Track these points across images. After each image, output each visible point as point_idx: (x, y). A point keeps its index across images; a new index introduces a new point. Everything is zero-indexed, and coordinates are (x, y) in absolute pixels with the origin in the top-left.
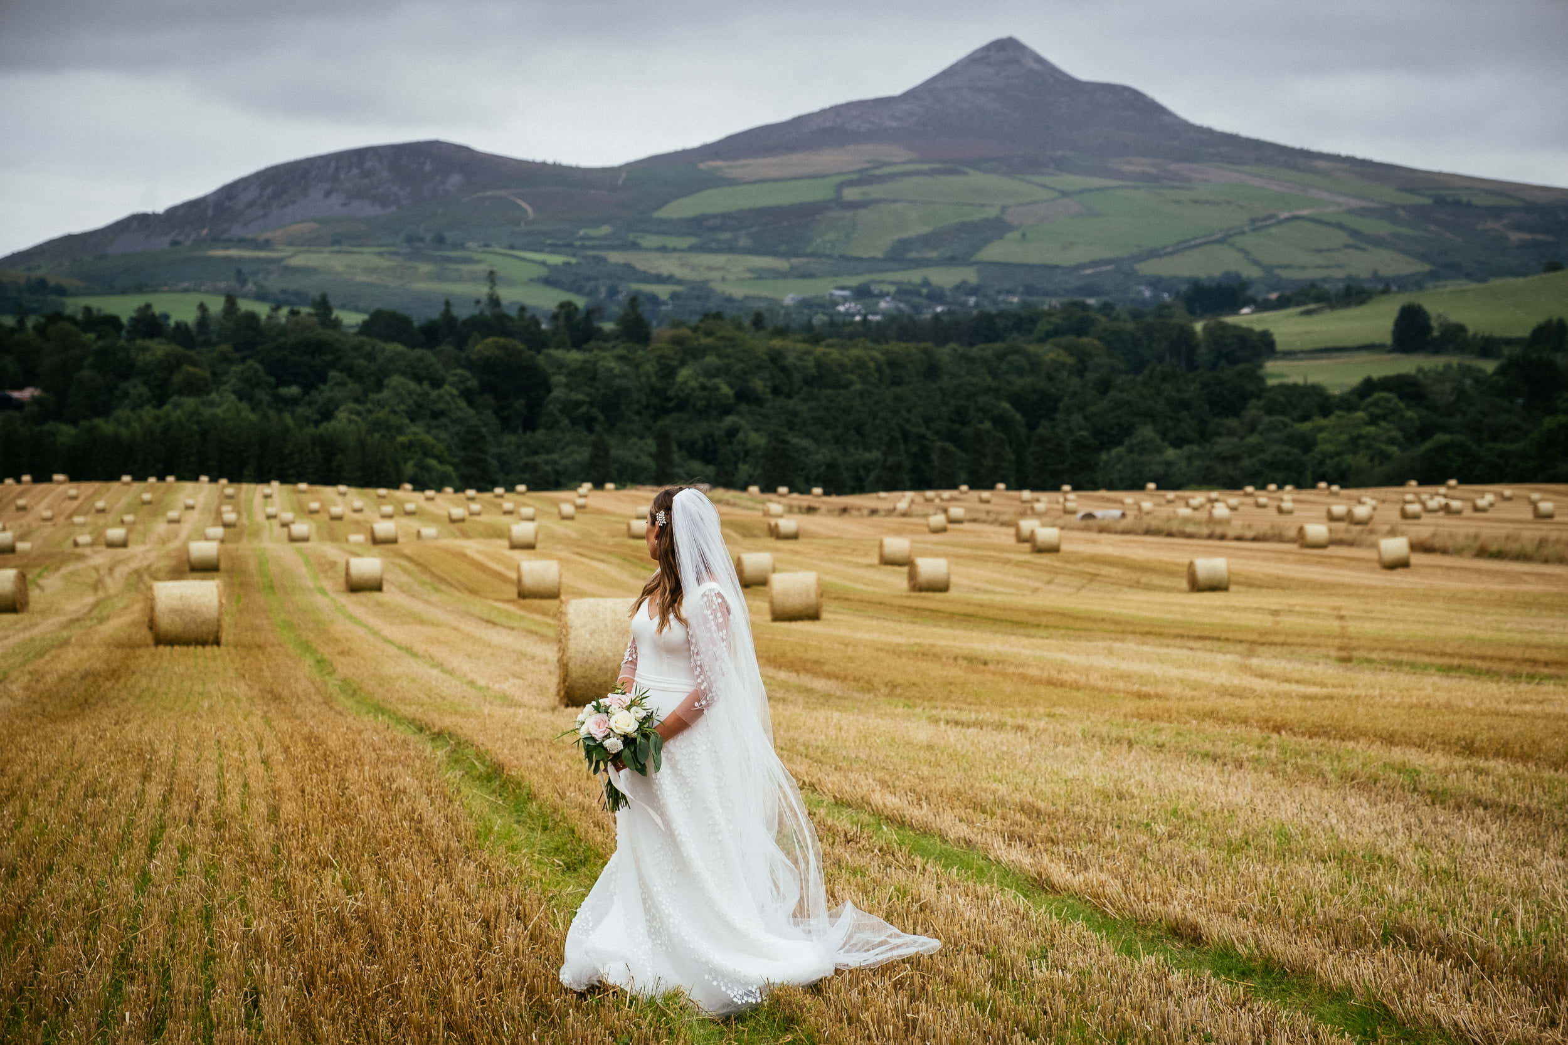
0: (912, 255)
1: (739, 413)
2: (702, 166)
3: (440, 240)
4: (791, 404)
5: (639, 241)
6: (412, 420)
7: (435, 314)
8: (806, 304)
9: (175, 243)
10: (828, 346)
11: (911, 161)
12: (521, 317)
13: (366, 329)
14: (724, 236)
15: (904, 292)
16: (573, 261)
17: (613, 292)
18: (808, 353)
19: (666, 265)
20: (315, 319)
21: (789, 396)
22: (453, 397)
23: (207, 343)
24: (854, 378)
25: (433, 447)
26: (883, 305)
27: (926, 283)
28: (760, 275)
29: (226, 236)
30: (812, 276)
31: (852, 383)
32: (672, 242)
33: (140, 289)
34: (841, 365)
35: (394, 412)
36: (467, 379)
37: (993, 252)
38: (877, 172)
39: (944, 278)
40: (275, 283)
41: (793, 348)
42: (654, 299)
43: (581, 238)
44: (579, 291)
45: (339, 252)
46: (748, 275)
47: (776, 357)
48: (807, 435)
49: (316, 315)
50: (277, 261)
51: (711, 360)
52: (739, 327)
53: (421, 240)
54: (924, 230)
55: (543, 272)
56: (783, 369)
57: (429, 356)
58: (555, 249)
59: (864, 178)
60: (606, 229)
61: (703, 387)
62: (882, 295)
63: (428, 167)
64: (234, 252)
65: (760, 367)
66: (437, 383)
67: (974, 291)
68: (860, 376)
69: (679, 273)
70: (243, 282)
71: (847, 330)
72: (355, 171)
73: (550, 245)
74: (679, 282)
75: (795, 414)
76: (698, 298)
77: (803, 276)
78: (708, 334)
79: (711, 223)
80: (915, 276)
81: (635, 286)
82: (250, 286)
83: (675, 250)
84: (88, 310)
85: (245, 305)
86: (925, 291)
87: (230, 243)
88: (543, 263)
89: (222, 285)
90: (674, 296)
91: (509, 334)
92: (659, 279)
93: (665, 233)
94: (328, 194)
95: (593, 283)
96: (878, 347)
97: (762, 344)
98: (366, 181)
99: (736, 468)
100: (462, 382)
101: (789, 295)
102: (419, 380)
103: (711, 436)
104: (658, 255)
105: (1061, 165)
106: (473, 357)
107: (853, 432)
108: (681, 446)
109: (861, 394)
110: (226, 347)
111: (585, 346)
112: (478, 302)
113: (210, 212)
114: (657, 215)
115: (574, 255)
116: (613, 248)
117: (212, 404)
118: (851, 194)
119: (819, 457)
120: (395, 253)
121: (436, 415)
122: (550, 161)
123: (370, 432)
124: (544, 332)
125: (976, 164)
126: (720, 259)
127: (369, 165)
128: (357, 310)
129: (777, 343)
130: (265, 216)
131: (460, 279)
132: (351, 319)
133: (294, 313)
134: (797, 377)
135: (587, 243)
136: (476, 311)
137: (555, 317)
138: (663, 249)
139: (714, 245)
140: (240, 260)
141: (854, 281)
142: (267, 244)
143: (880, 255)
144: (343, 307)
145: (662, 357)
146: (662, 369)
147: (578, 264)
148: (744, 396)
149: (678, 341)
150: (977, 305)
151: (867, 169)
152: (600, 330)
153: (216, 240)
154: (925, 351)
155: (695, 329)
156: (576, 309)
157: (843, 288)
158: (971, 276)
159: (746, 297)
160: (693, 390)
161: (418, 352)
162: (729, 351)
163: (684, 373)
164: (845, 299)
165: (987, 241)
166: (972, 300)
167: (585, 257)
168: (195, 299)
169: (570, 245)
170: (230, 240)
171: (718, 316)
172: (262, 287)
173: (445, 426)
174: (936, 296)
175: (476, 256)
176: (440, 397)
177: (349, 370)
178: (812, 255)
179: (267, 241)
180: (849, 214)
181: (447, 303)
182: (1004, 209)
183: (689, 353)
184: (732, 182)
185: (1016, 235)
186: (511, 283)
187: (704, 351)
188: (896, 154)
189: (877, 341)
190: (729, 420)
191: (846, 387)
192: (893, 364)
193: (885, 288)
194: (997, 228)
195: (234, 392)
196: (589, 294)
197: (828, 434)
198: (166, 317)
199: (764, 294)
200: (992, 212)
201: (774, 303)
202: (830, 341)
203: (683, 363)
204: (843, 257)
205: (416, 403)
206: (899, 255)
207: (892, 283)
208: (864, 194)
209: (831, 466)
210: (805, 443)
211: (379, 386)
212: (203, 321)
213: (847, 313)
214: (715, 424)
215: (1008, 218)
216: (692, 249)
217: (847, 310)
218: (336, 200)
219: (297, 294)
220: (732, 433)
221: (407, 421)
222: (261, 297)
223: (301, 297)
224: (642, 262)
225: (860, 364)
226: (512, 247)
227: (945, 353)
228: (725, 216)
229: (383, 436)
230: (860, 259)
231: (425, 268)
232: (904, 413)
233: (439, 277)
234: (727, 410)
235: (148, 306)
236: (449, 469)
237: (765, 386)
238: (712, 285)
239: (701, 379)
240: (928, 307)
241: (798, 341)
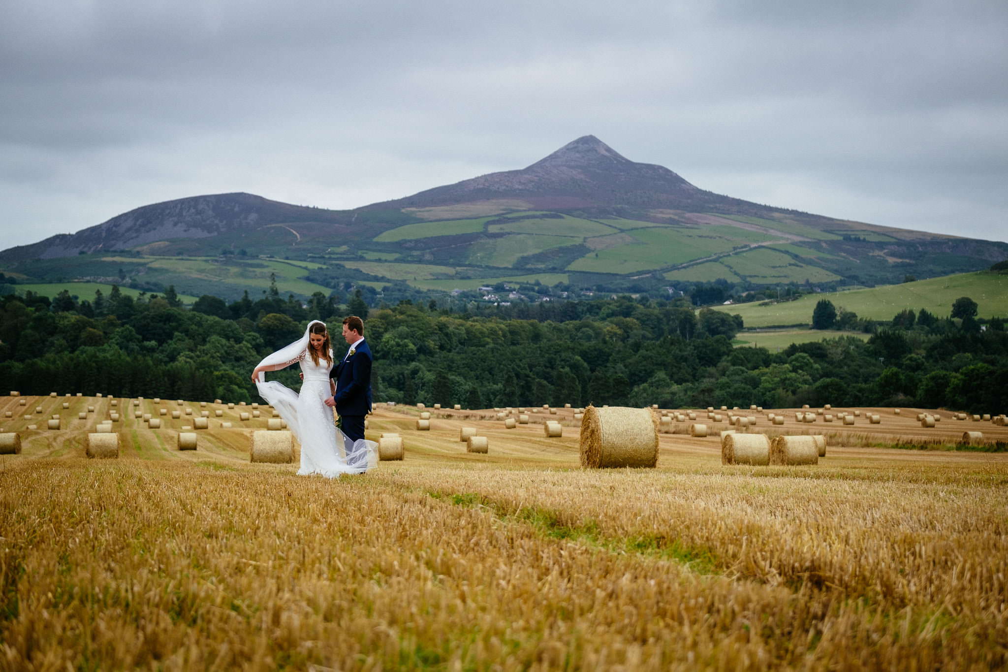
0: (528, 266)
1: (419, 361)
2: (403, 211)
3: (244, 253)
4: (451, 355)
5: (365, 255)
6: (223, 362)
7: (239, 299)
8: (465, 295)
9: (82, 253)
10: (474, 321)
11: (529, 210)
12: (291, 302)
13: (197, 307)
14: (415, 253)
15: (523, 289)
16: (324, 267)
17: (348, 286)
18: (462, 325)
19: (379, 270)
20: (167, 301)
21: (450, 351)
22: (248, 348)
23: (101, 314)
24: (489, 340)
25: (236, 378)
26: (511, 296)
27: (538, 284)
28: (437, 277)
29: (112, 249)
30: (469, 278)
31: (488, 343)
32: (384, 256)
33: (60, 281)
34: (482, 333)
35: (213, 357)
36: (257, 338)
37: (579, 265)
38: (509, 216)
39: (549, 280)
40: (142, 278)
41: (453, 322)
42: (373, 291)
43: (329, 253)
44: (327, 285)
45: (182, 259)
46: (431, 277)
47: (442, 327)
48: (459, 374)
49: (167, 298)
50: (144, 264)
51: (403, 329)
52: (421, 309)
53: (232, 253)
54: (537, 251)
55: (306, 273)
56: (447, 335)
57: (235, 324)
58: (313, 259)
59: (501, 219)
60: (344, 248)
61: (398, 345)
62: (511, 290)
63: (236, 209)
64: (118, 259)
65: (433, 333)
66: (238, 340)
67: (566, 289)
68: (493, 339)
69: (388, 275)
70: (123, 278)
71: (487, 311)
72: (192, 210)
73: (310, 257)
74: (388, 281)
75: (452, 361)
76: (399, 290)
77: (462, 278)
78: (402, 313)
79: (408, 245)
80: (531, 279)
81: (362, 283)
82: (128, 280)
83: (386, 261)
84: (29, 293)
85: (124, 292)
86: (536, 288)
87: (116, 253)
88: (306, 268)
89: (110, 279)
90: (385, 289)
91: (283, 312)
92: (376, 279)
93: (380, 251)
94: (175, 224)
95: (336, 280)
96: (505, 322)
97: (434, 319)
98: (199, 217)
99: (417, 393)
100: (253, 340)
101: (455, 289)
102: (228, 338)
103: (402, 374)
104: (376, 264)
105: (620, 213)
106: (261, 325)
107: (487, 372)
108: (384, 379)
109: (492, 350)
110: (112, 317)
111: (328, 319)
112: (264, 292)
113: (104, 234)
114: (375, 240)
115: (325, 264)
116: (347, 259)
117: (104, 351)
118: (493, 229)
119: (467, 387)
120: (216, 261)
121: (238, 359)
122: (311, 206)
123: (197, 369)
124: (304, 310)
125: (569, 212)
126: (413, 267)
127: (200, 207)
128: (192, 295)
129: (443, 319)
130: (137, 237)
131: (255, 277)
132: (188, 301)
133: (153, 297)
134: (455, 339)
135: (333, 256)
136: (263, 297)
137: (310, 302)
138: (379, 260)
139: (409, 259)
140: (122, 263)
141: (494, 282)
142: (138, 254)
143: (510, 267)
144: (183, 293)
145: (374, 326)
146: (373, 334)
147: (327, 269)
148: (422, 350)
149: (383, 317)
150: (568, 297)
151: (503, 214)
152: (339, 309)
153: (106, 251)
154: (532, 325)
155: (394, 310)
156: (324, 297)
157: (487, 286)
158: (565, 279)
159: (429, 290)
160: (392, 346)
161: (228, 322)
162: (414, 323)
163: (387, 336)
164: (489, 293)
165: (574, 259)
166: (565, 294)
167: (331, 265)
168: (95, 287)
169: (324, 257)
170: (115, 252)
171: (409, 302)
172: (135, 280)
173: (243, 366)
174: (544, 292)
175: (266, 263)
176: (241, 348)
177: (186, 332)
178: (469, 265)
179: (138, 252)
180: (491, 241)
181: (246, 292)
182: (585, 238)
183: (389, 324)
184: (421, 221)
185: (593, 255)
186: (285, 280)
187: (400, 323)
188: (521, 205)
189: (504, 319)
190: (413, 365)
191: (484, 346)
192: (512, 332)
193: (513, 286)
194: (581, 251)
195: (117, 344)
196: (334, 287)
197: (472, 373)
198: (76, 298)
199: (440, 288)
200: (578, 241)
201: (446, 294)
202: (475, 318)
203: (386, 330)
204: (487, 267)
205: (226, 352)
206: (522, 267)
207: (517, 283)
208: (501, 229)
209: (473, 392)
210: (458, 379)
211: (204, 341)
212: (99, 302)
213: (489, 301)
214: (405, 366)
215: (588, 245)
216: (397, 261)
217: (490, 299)
218: (180, 228)
219: (155, 285)
220: (415, 372)
221: (220, 363)
222: (134, 286)
223: (157, 287)
224: (365, 268)
225: (493, 332)
226: (287, 258)
227: (544, 326)
228: (417, 241)
229: (205, 371)
230: (498, 268)
231: (234, 270)
232: (517, 361)
233: (242, 275)
234: (412, 359)
235: (66, 291)
236: (245, 391)
237: (435, 345)
238: (407, 282)
239: (397, 340)
240: (539, 298)
241: (456, 318)
